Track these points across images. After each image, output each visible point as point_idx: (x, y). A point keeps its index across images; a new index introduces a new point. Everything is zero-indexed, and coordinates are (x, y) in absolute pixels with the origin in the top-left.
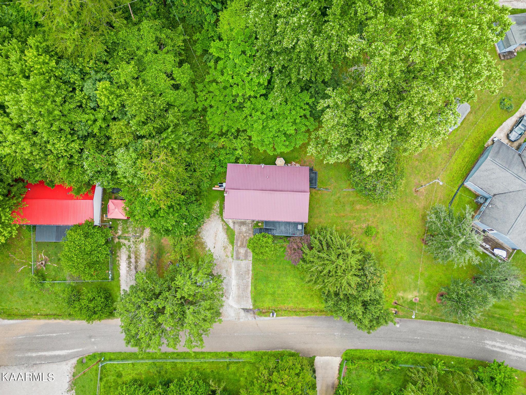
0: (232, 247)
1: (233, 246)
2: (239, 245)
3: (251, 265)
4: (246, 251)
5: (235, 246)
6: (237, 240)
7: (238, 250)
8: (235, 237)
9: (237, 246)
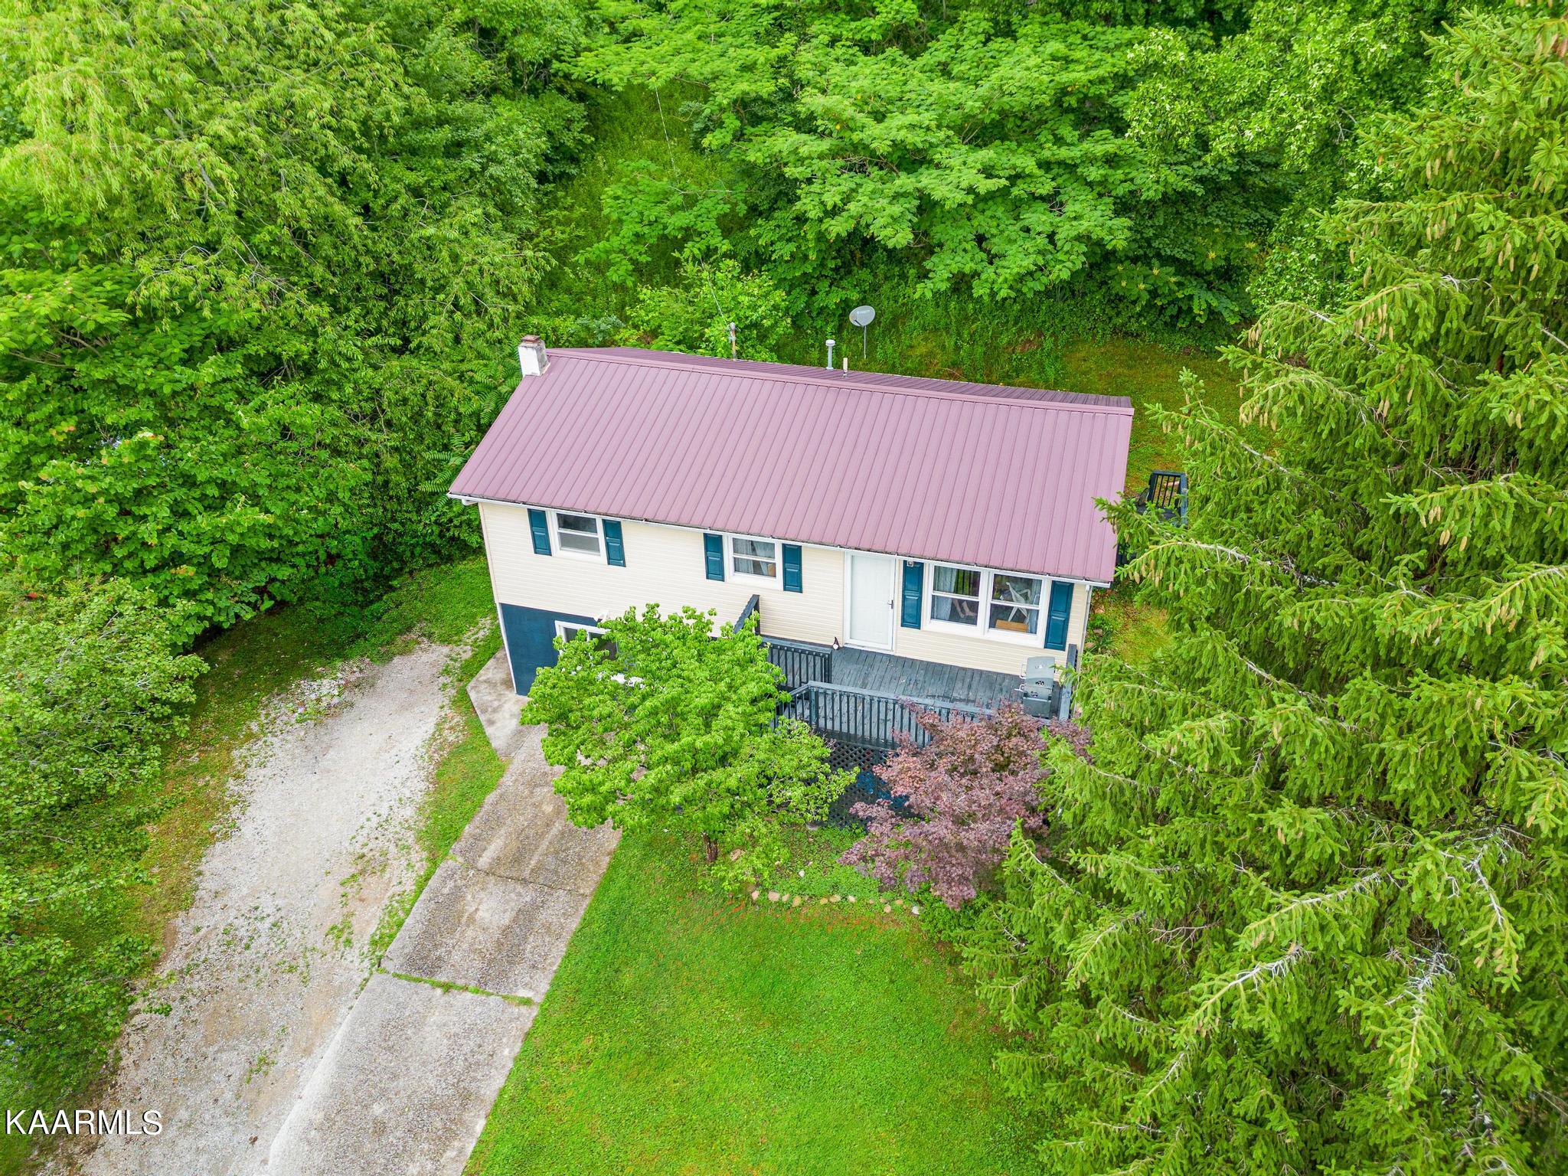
0: (421, 867)
1: (434, 861)
2: (484, 861)
3: (508, 1052)
4: (525, 917)
5: (453, 861)
6: (494, 822)
7: (456, 895)
8: (491, 798)
9: (471, 864)
